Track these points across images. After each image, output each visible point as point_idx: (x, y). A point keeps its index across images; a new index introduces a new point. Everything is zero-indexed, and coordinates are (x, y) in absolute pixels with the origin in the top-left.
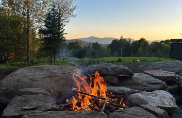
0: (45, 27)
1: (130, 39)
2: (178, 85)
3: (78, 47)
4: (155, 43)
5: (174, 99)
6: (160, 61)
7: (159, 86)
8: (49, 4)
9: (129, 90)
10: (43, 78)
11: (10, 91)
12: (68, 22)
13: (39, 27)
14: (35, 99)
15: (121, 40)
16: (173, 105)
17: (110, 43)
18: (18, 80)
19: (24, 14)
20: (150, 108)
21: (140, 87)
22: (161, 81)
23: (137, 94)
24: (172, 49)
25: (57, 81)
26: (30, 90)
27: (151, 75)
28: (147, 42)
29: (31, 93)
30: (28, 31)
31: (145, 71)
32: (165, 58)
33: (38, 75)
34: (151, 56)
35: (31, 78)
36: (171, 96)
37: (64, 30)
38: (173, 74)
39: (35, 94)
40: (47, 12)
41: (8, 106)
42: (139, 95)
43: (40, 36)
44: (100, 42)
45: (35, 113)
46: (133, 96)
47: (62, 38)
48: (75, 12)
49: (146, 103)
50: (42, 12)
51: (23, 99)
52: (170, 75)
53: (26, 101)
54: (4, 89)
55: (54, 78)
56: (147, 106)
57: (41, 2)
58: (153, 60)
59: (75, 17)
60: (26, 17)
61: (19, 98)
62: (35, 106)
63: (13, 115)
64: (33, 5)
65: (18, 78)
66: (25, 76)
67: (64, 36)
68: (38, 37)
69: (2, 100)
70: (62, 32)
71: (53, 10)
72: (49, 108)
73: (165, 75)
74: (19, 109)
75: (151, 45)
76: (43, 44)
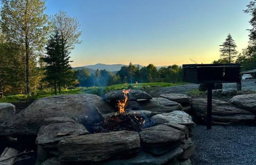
0: (47, 55)
1: (138, 66)
2: (191, 106)
3: (85, 75)
4: (163, 69)
5: (191, 117)
6: (169, 86)
7: (175, 107)
8: (51, 29)
9: (150, 112)
10: (66, 106)
11: (34, 122)
12: (73, 48)
13: (40, 55)
14: (64, 126)
15: (130, 66)
16: (190, 122)
17: (119, 70)
18: (40, 110)
19: (22, 41)
20: (173, 125)
21: (159, 109)
22: (177, 103)
23: (158, 115)
24: (185, 73)
25: (79, 109)
26: (56, 119)
27: (167, 98)
28: (155, 68)
29: (58, 122)
30: (27, 59)
31: (161, 95)
32: (174, 83)
33: (60, 104)
34: (160, 81)
35: (53, 107)
36: (188, 115)
37: (69, 57)
38: (185, 96)
39: (62, 122)
40: (49, 38)
41: (38, 135)
42: (160, 115)
43: (41, 65)
44: (108, 70)
45: (71, 137)
46: (155, 117)
47: (67, 66)
48: (80, 39)
49: (168, 122)
50: (43, 38)
51: (52, 128)
52: (184, 97)
53: (56, 129)
54: (27, 120)
55: (77, 106)
56: (170, 124)
57: (42, 28)
58: (162, 85)
59: (80, 43)
60: (24, 44)
61: (47, 127)
62: (68, 132)
63: (49, 142)
64: (32, 31)
65: (40, 108)
66: (47, 106)
67: (70, 63)
68: (38, 65)
69: (26, 132)
70: (67, 59)
71: (56, 36)
72: (81, 133)
73: (179, 97)
74: (52, 136)
75: (160, 71)
76: (45, 74)
